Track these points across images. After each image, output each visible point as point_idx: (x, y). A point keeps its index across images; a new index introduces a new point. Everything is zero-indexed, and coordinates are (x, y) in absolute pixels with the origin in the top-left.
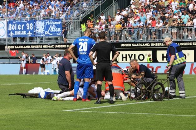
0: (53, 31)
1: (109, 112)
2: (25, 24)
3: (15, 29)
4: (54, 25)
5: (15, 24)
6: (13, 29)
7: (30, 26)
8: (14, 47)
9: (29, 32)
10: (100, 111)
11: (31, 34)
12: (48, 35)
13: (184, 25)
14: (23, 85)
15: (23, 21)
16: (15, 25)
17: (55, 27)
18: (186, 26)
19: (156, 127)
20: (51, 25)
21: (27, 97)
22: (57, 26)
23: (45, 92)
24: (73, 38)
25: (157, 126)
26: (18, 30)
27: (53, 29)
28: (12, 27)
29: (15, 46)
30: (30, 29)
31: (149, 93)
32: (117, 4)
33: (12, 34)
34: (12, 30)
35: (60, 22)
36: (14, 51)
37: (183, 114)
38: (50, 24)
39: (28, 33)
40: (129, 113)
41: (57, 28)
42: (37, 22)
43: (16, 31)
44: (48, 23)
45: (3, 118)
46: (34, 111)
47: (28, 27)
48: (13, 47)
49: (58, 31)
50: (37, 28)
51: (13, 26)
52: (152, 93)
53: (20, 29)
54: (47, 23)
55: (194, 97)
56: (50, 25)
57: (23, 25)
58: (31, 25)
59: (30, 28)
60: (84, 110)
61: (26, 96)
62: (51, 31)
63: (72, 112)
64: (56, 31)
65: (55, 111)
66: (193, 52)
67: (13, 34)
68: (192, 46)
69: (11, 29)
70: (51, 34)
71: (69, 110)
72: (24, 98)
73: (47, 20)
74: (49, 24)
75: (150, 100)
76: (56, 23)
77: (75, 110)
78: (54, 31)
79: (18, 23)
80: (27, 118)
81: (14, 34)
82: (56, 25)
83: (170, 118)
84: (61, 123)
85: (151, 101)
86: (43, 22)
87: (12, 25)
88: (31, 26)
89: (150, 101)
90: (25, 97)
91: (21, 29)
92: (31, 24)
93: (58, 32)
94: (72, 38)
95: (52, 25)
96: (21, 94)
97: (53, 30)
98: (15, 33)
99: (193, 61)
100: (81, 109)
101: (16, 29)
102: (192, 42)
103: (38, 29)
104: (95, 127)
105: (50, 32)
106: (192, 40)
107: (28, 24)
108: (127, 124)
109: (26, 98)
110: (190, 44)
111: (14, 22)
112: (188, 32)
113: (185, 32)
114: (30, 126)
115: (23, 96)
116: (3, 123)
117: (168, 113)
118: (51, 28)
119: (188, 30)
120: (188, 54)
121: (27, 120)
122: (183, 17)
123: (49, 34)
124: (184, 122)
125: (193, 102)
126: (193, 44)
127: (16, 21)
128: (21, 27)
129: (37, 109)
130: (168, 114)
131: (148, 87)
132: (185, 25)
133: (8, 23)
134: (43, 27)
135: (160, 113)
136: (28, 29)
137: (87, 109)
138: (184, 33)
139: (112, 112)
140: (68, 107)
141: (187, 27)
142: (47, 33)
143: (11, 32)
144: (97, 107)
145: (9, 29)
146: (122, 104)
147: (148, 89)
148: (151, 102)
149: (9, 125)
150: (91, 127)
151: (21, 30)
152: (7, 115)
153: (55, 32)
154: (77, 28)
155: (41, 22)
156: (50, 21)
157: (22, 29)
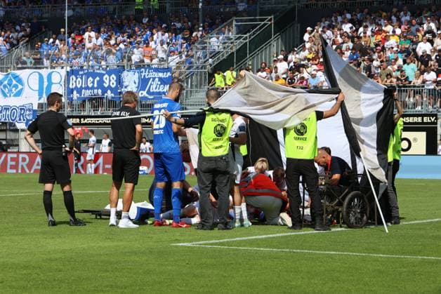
0: (155, 91)
1: (262, 249)
2: (101, 76)
3: (81, 87)
4: (157, 79)
5: (82, 75)
6: (79, 86)
7: (110, 81)
8: (80, 121)
9: (109, 92)
10: (244, 246)
11: (113, 95)
12: (145, 98)
13: (407, 82)
14: (95, 195)
15: (98, 71)
16: (82, 79)
17: (159, 83)
18: (412, 84)
19: (351, 278)
20: (151, 79)
21: (103, 217)
22: (163, 81)
23: (138, 208)
24: (193, 105)
25: (352, 276)
26: (87, 88)
27: (154, 87)
28: (76, 82)
29: (82, 119)
30: (109, 86)
31: (339, 212)
32: (280, 40)
33: (75, 95)
34: (76, 86)
35: (169, 74)
36: (80, 129)
37: (403, 254)
38: (149, 76)
39: (106, 94)
40: (298, 251)
41: (162, 86)
42: (125, 73)
43: (83, 90)
44: (144, 76)
45: (58, 256)
46: (115, 243)
47: (107, 81)
48: (78, 121)
49: (165, 90)
50: (125, 84)
51: (79, 79)
52: (345, 214)
53: (90, 85)
54: (143, 74)
55: (425, 221)
56: (149, 79)
57: (98, 78)
58: (113, 78)
59: (111, 84)
60: (212, 244)
61: (100, 215)
62: (151, 91)
63: (189, 247)
64: (161, 90)
65: (156, 244)
66: (423, 135)
67: (78, 95)
68: (423, 123)
69: (74, 86)
70: (152, 97)
71: (184, 242)
72: (96, 218)
73: (143, 70)
74: (147, 77)
75: (341, 227)
76: (161, 75)
77: (194, 243)
78: (157, 90)
79: (88, 75)
80: (103, 258)
81: (81, 95)
82: (160, 79)
83: (378, 261)
84: (167, 267)
85: (343, 229)
86: (137, 74)
87: (77, 78)
88: (113, 81)
89: (340, 229)
90: (98, 217)
91: (93, 86)
92: (113, 76)
93: (164, 93)
94: (191, 105)
95: (154, 79)
96: (92, 212)
97: (156, 88)
98: (83, 93)
99: (425, 153)
100: (207, 242)
101: (83, 86)
102: (423, 116)
103: (126, 87)
104: (233, 277)
105: (149, 92)
106: (423, 113)
107: (106, 76)
108: (296, 272)
109: (101, 218)
110: (420, 119)
111: (81, 73)
112: (414, 97)
113: (409, 97)
114: (108, 273)
115: (94, 216)
116: (56, 267)
117: (375, 251)
118: (151, 84)
119: (415, 93)
120: (415, 140)
121: (102, 262)
122: (405, 67)
123: (147, 95)
124: (405, 270)
125: (422, 232)
126: (425, 121)
127: (83, 70)
128: (93, 82)
129: (121, 241)
130: (374, 253)
131: (337, 200)
132: (410, 82)
133: (69, 74)
134: (135, 83)
135: (359, 252)
136: (106, 85)
137: (217, 241)
138: (407, 99)
139: (266, 247)
140: (182, 238)
141: (414, 87)
142: (144, 93)
143: (75, 92)
144: (238, 239)
145: (71, 86)
146: (286, 234)
147: (337, 205)
148: (342, 231)
149: (68, 270)
150: (225, 277)
151: (93, 88)
152: (63, 251)
153: (160, 93)
154: (201, 85)
155: (131, 73)
156: (149, 72)
157: (96, 85)
